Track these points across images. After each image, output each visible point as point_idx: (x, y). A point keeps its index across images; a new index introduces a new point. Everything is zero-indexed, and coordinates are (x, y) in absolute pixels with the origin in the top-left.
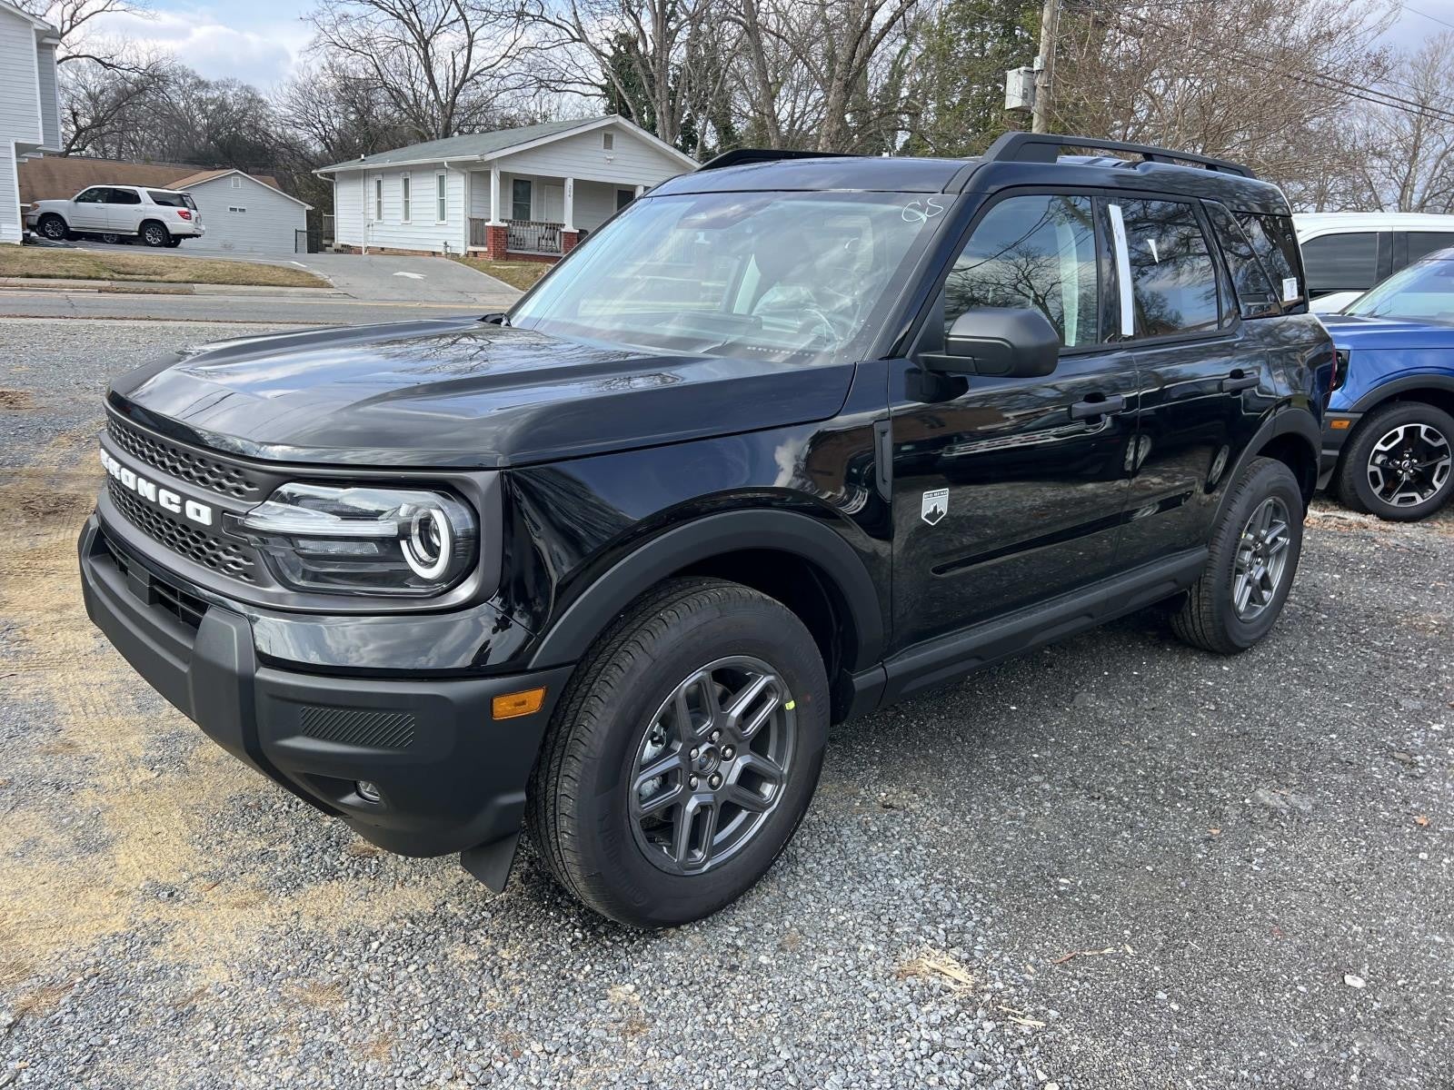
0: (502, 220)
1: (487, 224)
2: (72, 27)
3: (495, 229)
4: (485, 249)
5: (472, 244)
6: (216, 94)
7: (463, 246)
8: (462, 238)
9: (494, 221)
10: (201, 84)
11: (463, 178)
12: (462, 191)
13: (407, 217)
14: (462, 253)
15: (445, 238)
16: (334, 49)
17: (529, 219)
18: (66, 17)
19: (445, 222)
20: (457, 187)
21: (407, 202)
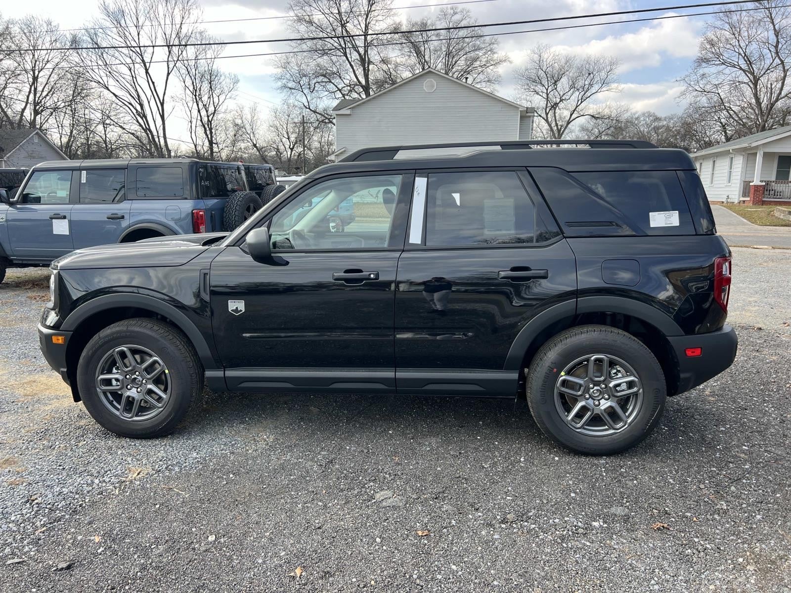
0: (762, 181)
1: (751, 184)
2: (581, 102)
3: (756, 187)
4: (748, 199)
5: (743, 196)
6: (665, 123)
7: (737, 197)
8: (737, 193)
9: (756, 182)
10: (657, 119)
11: (742, 157)
12: (740, 166)
13: (712, 183)
14: (736, 201)
15: (727, 194)
16: (695, 93)
17: (788, 179)
18: (580, 98)
19: (730, 184)
20: (739, 162)
21: (713, 174)
